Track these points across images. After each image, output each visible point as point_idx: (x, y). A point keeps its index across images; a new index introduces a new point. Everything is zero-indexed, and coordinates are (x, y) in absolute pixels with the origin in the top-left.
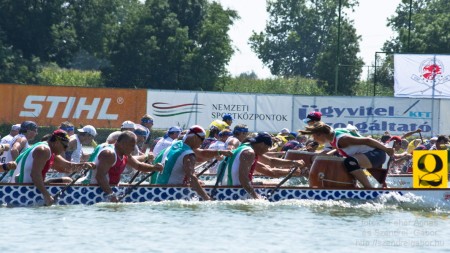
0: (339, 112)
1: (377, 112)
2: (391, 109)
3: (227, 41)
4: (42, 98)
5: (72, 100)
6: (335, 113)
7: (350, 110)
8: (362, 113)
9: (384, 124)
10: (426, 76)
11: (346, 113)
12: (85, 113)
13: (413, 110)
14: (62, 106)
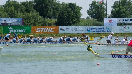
0: (94, 29)
1: (101, 29)
2: (103, 28)
3: (80, 13)
4: (40, 29)
5: (45, 29)
6: (93, 29)
7: (96, 29)
8: (98, 29)
9: (102, 31)
10: (109, 22)
11: (95, 29)
12: (48, 31)
13: (107, 28)
14: (43, 30)
